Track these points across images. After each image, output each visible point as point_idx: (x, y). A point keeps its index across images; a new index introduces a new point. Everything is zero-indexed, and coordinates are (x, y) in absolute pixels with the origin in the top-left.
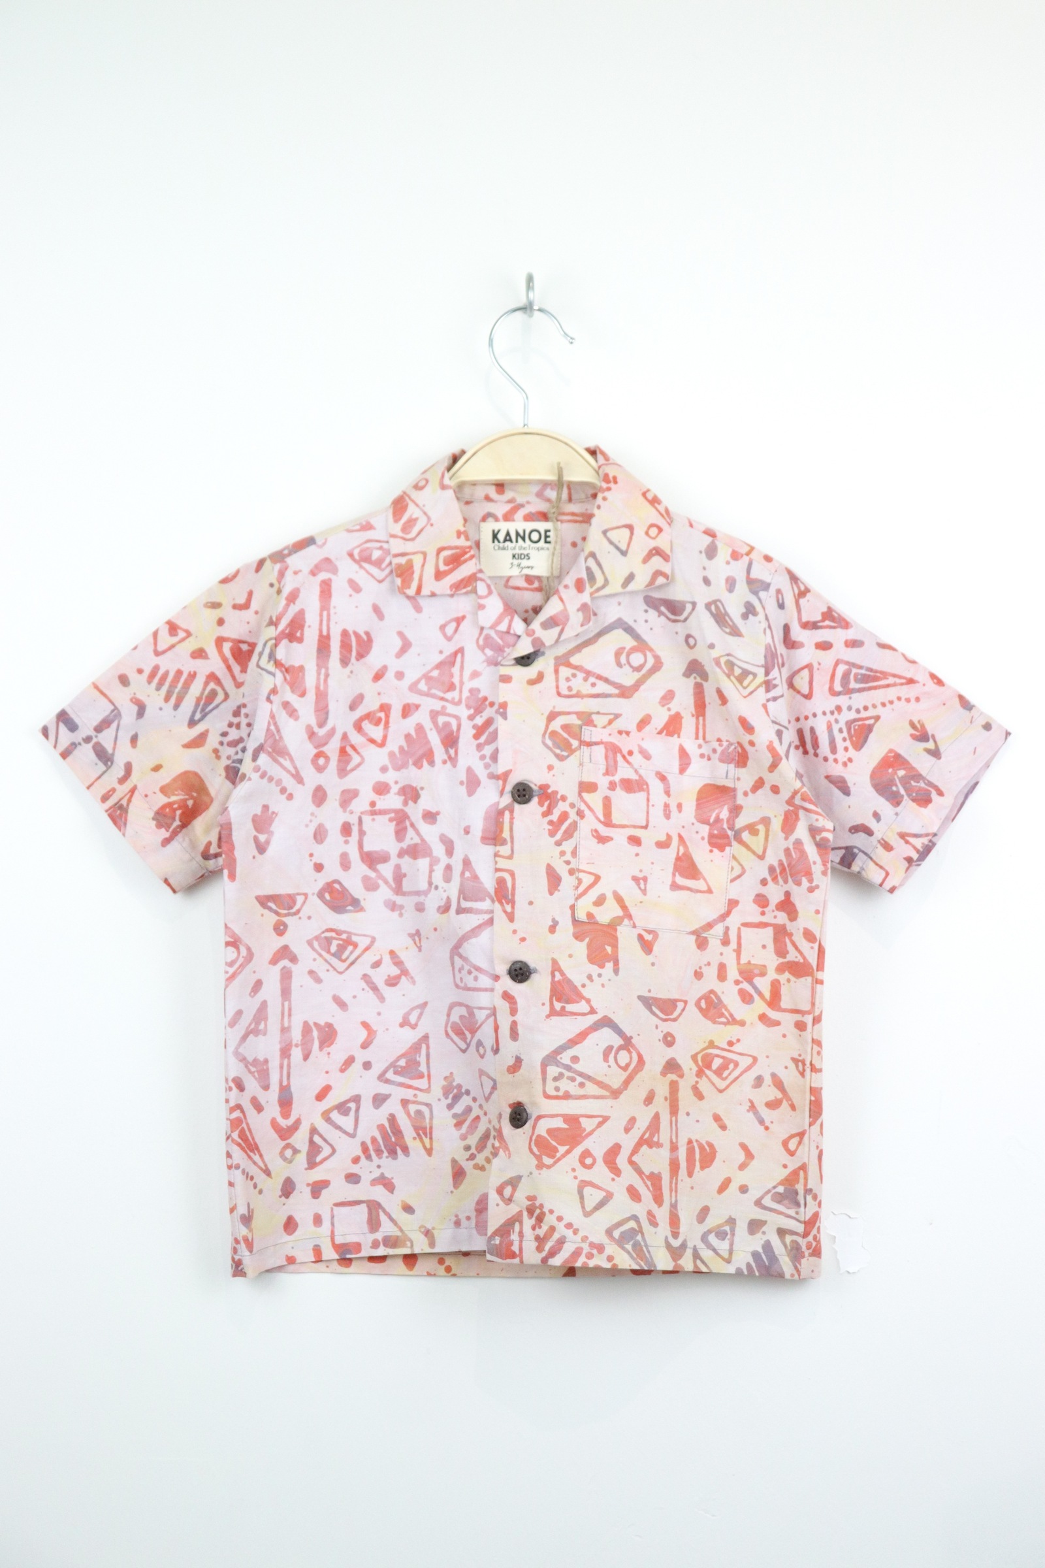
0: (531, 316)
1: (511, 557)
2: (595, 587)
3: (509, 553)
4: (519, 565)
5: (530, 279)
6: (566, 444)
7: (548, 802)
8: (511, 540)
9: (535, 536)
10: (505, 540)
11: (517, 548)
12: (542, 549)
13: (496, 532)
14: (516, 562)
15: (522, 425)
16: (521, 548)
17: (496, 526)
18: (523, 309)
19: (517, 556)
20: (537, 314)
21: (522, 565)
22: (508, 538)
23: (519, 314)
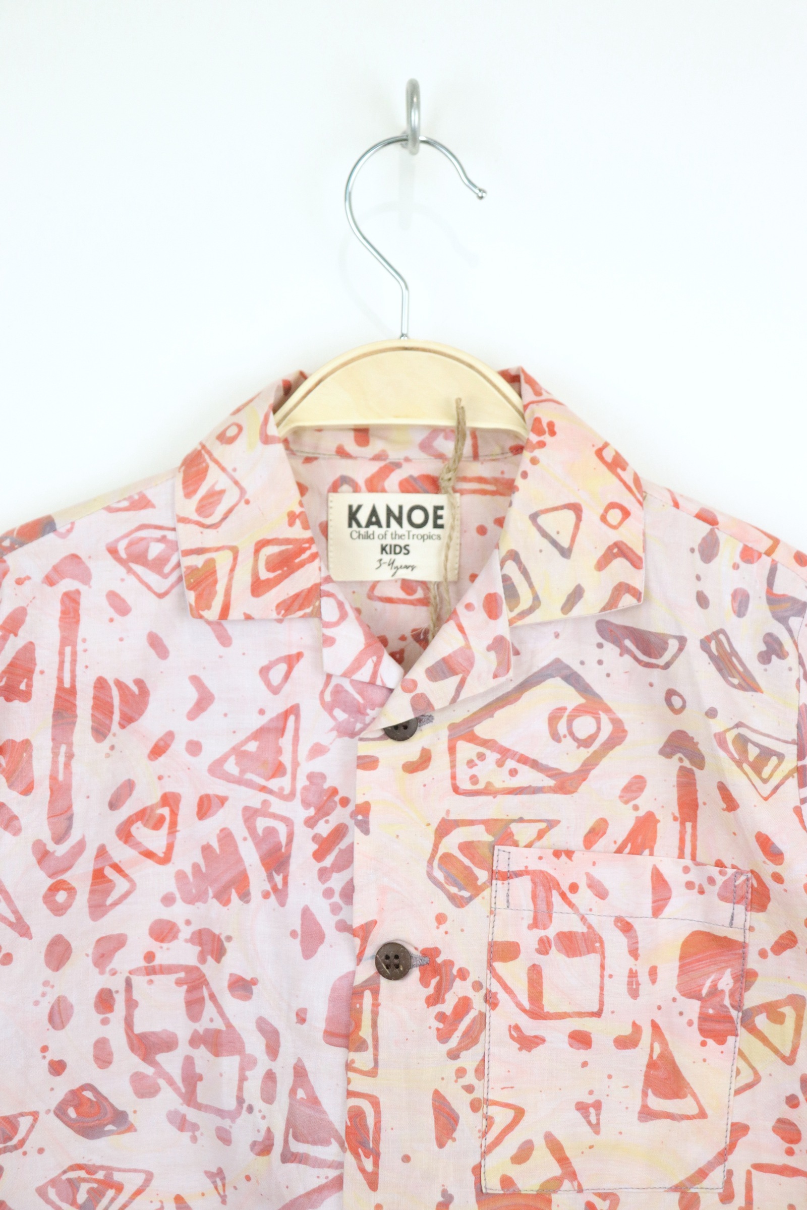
0: (414, 153)
1: (379, 549)
2: (517, 611)
3: (376, 544)
4: (391, 563)
5: (413, 91)
6: (471, 366)
7: (437, 978)
8: (378, 523)
9: (418, 517)
10: (369, 523)
11: (389, 536)
12: (430, 537)
13: (354, 509)
14: (386, 558)
15: (400, 334)
16: (395, 536)
17: (355, 499)
18: (401, 140)
19: (388, 549)
20: (423, 147)
21: (396, 564)
22: (374, 519)
23: (395, 148)
